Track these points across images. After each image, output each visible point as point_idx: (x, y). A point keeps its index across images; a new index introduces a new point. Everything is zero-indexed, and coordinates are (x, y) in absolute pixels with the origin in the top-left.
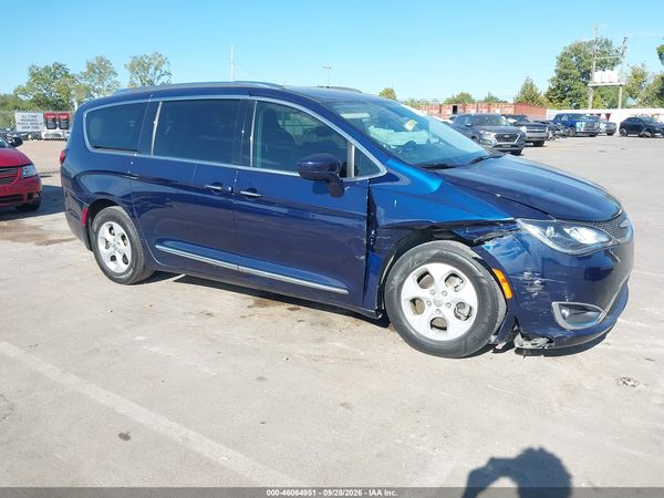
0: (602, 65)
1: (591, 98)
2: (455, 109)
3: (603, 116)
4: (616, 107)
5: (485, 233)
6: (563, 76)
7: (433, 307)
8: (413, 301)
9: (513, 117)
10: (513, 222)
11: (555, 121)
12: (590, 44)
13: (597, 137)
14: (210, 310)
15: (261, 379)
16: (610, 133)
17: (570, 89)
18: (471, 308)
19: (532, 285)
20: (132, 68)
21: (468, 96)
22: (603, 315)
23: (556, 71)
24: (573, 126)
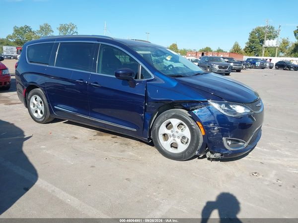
0: (269, 38)
1: (264, 52)
2: (203, 54)
3: (268, 60)
4: (274, 56)
5: (195, 106)
6: (252, 41)
7: (172, 138)
8: (164, 135)
9: (228, 58)
10: (207, 102)
11: (247, 61)
12: (264, 28)
13: (265, 69)
14: (76, 136)
15: (93, 167)
16: (271, 68)
17: (255, 48)
18: (188, 139)
19: (214, 129)
20: (60, 29)
21: (210, 49)
22: (246, 145)
23: (249, 39)
24: (254, 64)
